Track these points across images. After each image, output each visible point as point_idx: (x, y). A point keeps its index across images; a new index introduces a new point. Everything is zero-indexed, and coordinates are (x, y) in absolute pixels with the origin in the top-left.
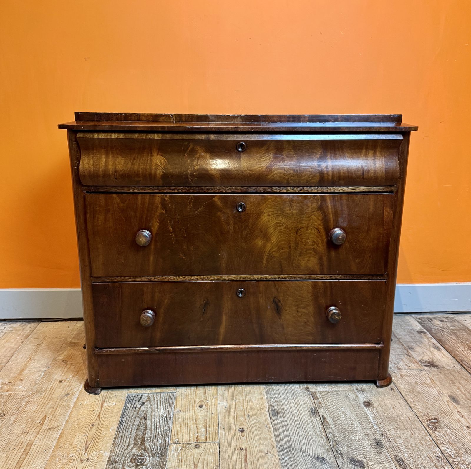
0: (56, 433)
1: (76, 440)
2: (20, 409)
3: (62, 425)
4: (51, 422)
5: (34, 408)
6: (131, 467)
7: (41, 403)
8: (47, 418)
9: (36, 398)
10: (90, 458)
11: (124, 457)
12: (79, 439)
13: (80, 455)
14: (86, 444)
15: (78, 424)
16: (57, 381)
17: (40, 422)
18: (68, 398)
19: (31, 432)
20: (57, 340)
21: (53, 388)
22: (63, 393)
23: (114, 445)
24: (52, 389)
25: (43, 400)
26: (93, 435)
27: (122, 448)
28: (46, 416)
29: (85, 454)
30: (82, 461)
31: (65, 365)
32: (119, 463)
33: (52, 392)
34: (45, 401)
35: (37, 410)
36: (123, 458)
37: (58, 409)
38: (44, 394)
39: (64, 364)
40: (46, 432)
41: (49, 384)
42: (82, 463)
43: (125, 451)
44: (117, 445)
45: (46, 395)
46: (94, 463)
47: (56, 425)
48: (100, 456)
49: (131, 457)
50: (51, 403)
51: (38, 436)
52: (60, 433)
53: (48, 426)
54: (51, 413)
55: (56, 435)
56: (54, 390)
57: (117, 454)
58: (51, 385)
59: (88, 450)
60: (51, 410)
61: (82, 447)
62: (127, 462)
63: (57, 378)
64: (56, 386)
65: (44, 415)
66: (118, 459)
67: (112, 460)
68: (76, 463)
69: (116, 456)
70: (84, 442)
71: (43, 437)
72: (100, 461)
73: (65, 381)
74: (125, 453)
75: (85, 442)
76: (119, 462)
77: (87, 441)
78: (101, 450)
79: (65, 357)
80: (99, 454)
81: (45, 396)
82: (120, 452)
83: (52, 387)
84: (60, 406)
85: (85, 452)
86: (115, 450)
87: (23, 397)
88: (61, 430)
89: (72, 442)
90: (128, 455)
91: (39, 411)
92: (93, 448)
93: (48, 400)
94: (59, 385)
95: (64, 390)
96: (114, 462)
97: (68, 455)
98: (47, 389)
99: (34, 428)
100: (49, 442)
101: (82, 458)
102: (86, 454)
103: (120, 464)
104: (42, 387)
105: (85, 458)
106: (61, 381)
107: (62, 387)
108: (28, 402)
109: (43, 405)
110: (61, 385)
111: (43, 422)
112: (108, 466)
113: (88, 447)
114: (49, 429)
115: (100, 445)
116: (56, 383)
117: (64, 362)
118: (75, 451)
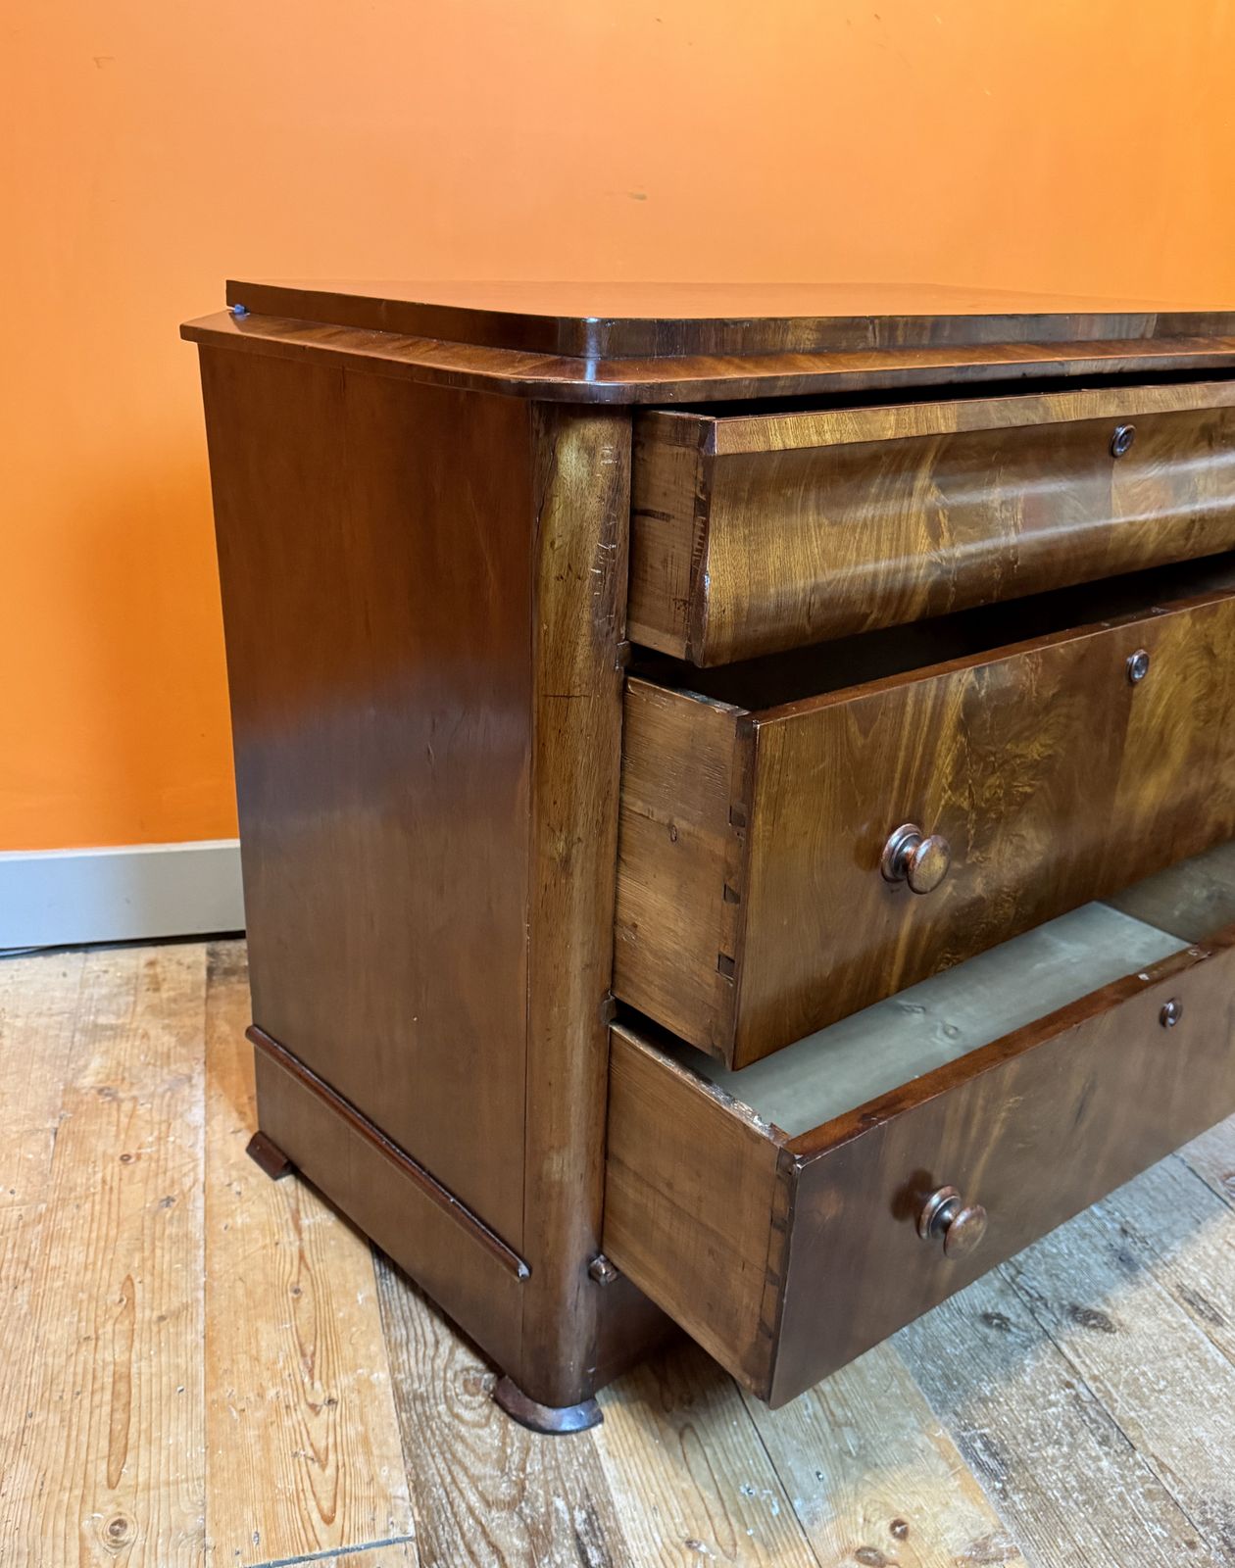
0: (189, 1330)
1: (263, 1344)
2: (31, 1264)
3: (197, 1300)
4: (157, 1296)
5: (78, 1256)
6: (474, 1409)
7: (94, 1235)
8: (138, 1287)
9: (69, 1224)
10: (334, 1396)
11: (439, 1379)
12: (275, 1340)
13: (300, 1389)
14: (303, 1355)
15: (249, 1294)
16: (113, 1160)
17: (121, 1301)
18: (177, 1213)
19: (109, 1336)
20: (44, 1020)
21: (109, 1182)
22: (151, 1198)
23: (393, 1347)
24: (107, 1187)
25: (95, 1226)
26: (312, 1320)
27: (421, 1354)
28: (129, 1278)
29: (312, 1384)
30: (314, 1408)
31: (115, 1105)
32: (432, 1401)
33: (115, 1197)
34: (104, 1229)
35: (91, 1260)
36: (439, 1385)
37: (158, 1252)
38: (88, 1206)
39: (110, 1102)
40: (155, 1329)
41: (90, 1170)
42: (317, 1414)
43: (433, 1359)
44: (401, 1346)
45: (97, 1208)
46: (357, 1409)
47: (176, 1304)
48: (364, 1386)
49: (461, 1378)
50: (126, 1235)
51: (137, 1344)
52: (200, 1327)
53: (152, 1310)
54: (142, 1267)
55: (193, 1335)
56: (115, 1191)
57: (415, 1374)
58: (99, 1176)
59: (316, 1372)
60: (137, 1257)
61: (295, 1365)
62: (457, 1395)
63: (110, 1151)
64: (116, 1178)
65: (124, 1276)
66: (423, 1389)
67: (408, 1394)
68: (300, 1417)
69: (412, 1382)
70: (292, 1350)
71: (154, 1348)
72: (372, 1402)
73: (139, 1157)
74: (436, 1367)
75: (298, 1347)
76: (431, 1396)
77: (301, 1345)
78: (356, 1367)
79: (100, 1077)
80: (358, 1380)
81: (97, 1213)
82: (421, 1365)
83: (104, 1182)
84: (159, 1240)
85: (312, 1377)
86: (401, 1361)
87: (24, 1225)
88: (202, 1318)
89: (254, 1352)
90: (450, 1374)
91: (99, 1263)
92: (331, 1366)
93: (114, 1224)
94: (126, 1172)
95: (151, 1186)
96: (414, 1399)
97: (261, 1396)
98: (92, 1190)
99: (111, 1322)
100: (182, 1361)
101: (310, 1400)
102: (317, 1385)
103: (436, 1404)
104: (71, 1184)
105: (320, 1400)
106: (125, 1158)
107: (138, 1177)
108: (49, 1239)
109: (102, 1244)
110: (133, 1173)
111: (131, 1300)
112: (404, 1415)
113: (313, 1363)
114: (162, 1318)
115: (347, 1351)
116: (110, 1165)
117: (107, 1095)
118: (278, 1380)
